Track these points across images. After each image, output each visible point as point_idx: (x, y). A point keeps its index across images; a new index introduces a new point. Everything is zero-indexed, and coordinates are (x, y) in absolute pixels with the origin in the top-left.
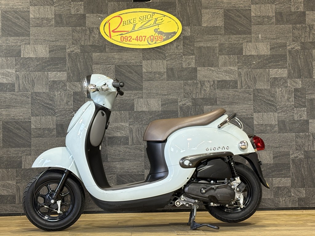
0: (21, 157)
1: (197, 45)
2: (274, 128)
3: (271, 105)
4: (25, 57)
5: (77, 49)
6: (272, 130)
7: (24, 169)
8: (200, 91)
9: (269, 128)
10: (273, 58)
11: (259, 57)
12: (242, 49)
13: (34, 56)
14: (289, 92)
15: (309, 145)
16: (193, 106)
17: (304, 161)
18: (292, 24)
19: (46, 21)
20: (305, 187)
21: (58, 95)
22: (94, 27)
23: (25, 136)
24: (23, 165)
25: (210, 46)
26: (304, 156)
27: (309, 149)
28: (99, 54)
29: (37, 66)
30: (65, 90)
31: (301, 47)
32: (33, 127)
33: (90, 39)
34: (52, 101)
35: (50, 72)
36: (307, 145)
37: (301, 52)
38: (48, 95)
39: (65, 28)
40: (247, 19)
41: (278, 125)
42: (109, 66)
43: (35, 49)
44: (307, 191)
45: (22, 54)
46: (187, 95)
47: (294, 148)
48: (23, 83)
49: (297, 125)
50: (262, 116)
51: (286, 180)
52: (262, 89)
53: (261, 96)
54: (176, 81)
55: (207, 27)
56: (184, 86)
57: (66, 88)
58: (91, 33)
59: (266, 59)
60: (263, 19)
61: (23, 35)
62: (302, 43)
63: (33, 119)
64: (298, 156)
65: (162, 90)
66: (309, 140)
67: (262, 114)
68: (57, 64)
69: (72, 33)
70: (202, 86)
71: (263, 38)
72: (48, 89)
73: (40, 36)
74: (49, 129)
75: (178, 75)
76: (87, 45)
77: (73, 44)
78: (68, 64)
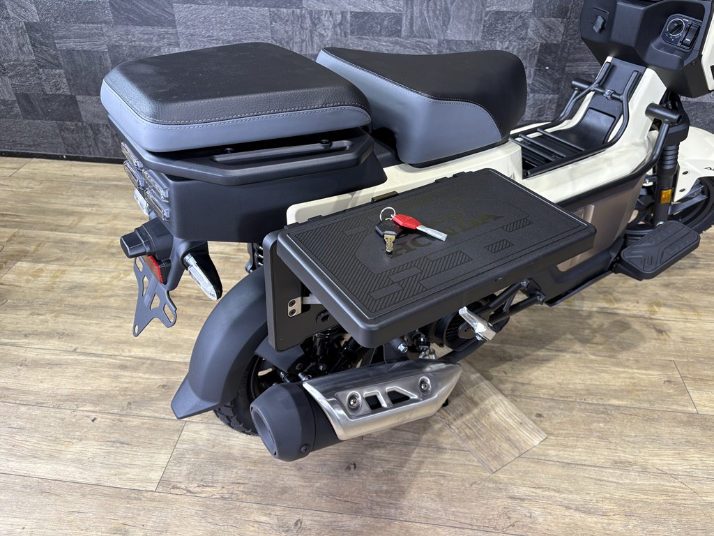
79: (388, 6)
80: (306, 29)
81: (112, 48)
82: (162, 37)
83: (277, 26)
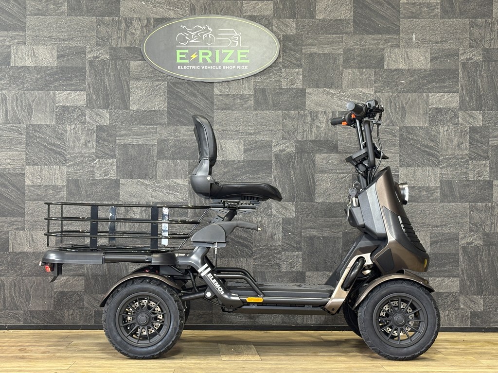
0: (8, 232)
1: (306, 50)
2: (433, 193)
3: (429, 154)
4: (17, 66)
5: (104, 53)
6: (430, 197)
7: (13, 252)
8: (310, 127)
9: (425, 193)
10: (434, 75)
11: (412, 72)
12: (382, 59)
13: (32, 65)
14: (462, 134)
15: (492, 223)
16: (298, 153)
17: (483, 249)
18: (469, 18)
19: (53, 5)
20: (484, 293)
21: (71, 130)
22: (133, 18)
23: (14, 198)
24: (10, 246)
25: (329, 53)
26: (484, 241)
27: (493, 229)
28: (140, 62)
29: (36, 82)
30: (83, 123)
31: (483, 57)
32: (28, 182)
33: (126, 38)
34: (60, 139)
35: (58, 91)
36: (488, 223)
37: (482, 65)
38: (54, 130)
39: (84, 17)
40: (393, 7)
41: (441, 189)
42: (157, 83)
43: (34, 52)
44: (487, 300)
45: (12, 60)
46: (287, 135)
47: (467, 227)
48: (13, 108)
49: (473, 189)
50: (414, 173)
51: (452, 281)
52: (416, 127)
53: (412, 139)
54: (270, 111)
55: (324, 20)
56: (283, 120)
57: (85, 118)
58: (129, 27)
59: (423, 77)
60: (420, 8)
61: (14, 28)
62: (485, 50)
63: (29, 170)
64: (474, 241)
65: (246, 126)
66: (492, 215)
67: (414, 170)
68: (71, 79)
69: (97, 27)
70: (313, 120)
71: (419, 40)
72: (54, 120)
73: (43, 31)
74: (55, 188)
75: (273, 100)
76: (120, 47)
77: (98, 45)
78: (89, 79)
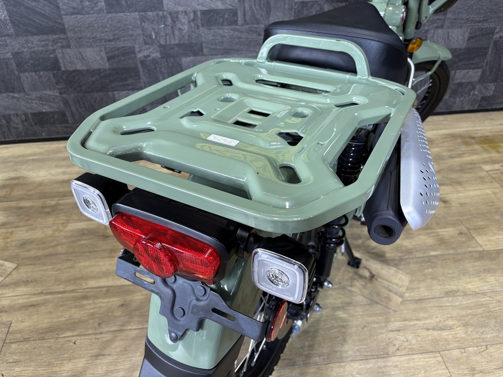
79: (227, 4)
80: (168, 26)
81: (16, 55)
82: (55, 41)
83: (146, 25)
